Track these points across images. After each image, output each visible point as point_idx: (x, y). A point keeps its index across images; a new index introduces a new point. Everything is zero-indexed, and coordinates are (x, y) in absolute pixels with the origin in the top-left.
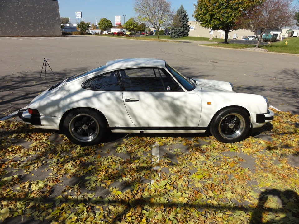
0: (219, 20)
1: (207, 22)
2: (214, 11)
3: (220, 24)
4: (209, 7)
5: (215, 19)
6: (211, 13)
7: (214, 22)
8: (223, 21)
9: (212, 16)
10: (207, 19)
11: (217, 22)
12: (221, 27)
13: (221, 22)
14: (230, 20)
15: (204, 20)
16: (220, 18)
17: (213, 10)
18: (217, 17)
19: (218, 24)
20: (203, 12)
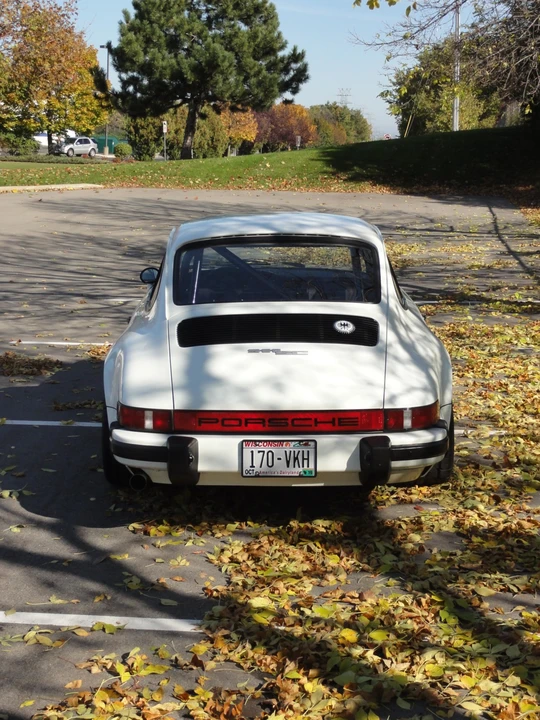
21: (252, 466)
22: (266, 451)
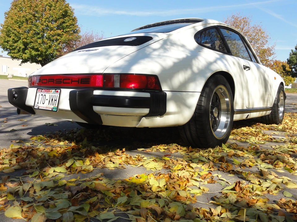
0: (37, 50)
1: (19, 51)
2: (28, 39)
3: (38, 55)
4: (21, 34)
5: (31, 48)
6: (25, 40)
7: (30, 52)
8: (42, 52)
9: (26, 44)
10: (20, 48)
11: (34, 53)
12: (40, 59)
13: (39, 53)
14: (50, 51)
15: (15, 49)
16: (38, 48)
17: (27, 37)
18: (34, 46)
19: (36, 55)
20: (13, 39)
21: (38, 103)
22: (44, 94)
